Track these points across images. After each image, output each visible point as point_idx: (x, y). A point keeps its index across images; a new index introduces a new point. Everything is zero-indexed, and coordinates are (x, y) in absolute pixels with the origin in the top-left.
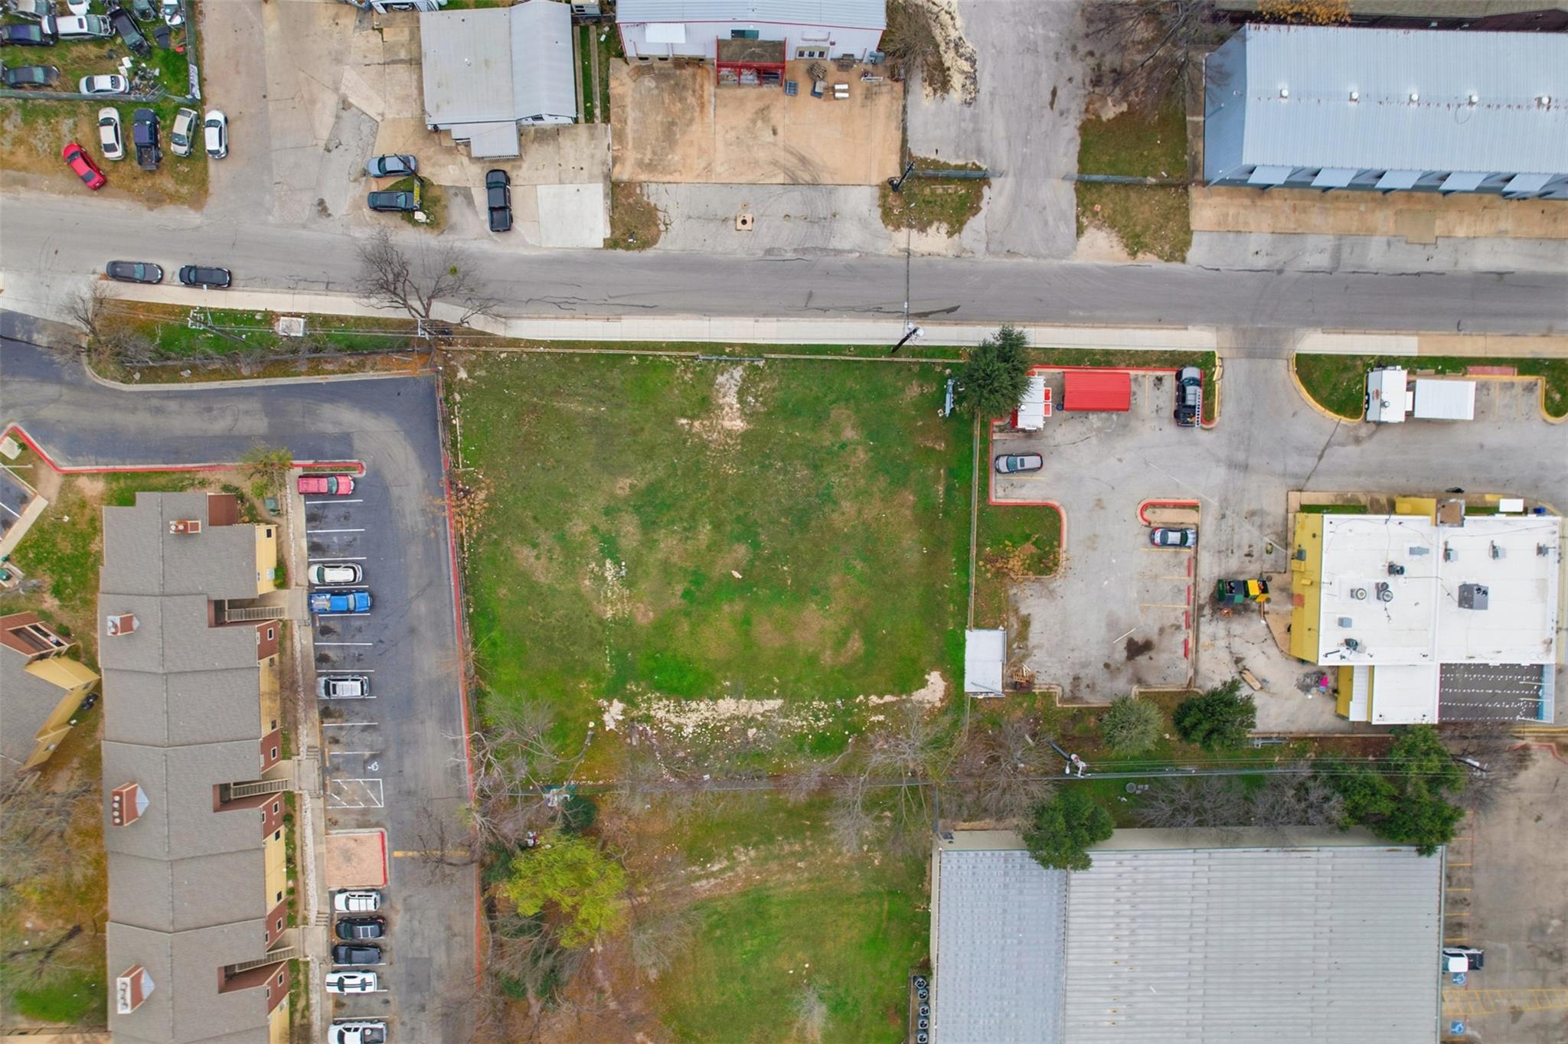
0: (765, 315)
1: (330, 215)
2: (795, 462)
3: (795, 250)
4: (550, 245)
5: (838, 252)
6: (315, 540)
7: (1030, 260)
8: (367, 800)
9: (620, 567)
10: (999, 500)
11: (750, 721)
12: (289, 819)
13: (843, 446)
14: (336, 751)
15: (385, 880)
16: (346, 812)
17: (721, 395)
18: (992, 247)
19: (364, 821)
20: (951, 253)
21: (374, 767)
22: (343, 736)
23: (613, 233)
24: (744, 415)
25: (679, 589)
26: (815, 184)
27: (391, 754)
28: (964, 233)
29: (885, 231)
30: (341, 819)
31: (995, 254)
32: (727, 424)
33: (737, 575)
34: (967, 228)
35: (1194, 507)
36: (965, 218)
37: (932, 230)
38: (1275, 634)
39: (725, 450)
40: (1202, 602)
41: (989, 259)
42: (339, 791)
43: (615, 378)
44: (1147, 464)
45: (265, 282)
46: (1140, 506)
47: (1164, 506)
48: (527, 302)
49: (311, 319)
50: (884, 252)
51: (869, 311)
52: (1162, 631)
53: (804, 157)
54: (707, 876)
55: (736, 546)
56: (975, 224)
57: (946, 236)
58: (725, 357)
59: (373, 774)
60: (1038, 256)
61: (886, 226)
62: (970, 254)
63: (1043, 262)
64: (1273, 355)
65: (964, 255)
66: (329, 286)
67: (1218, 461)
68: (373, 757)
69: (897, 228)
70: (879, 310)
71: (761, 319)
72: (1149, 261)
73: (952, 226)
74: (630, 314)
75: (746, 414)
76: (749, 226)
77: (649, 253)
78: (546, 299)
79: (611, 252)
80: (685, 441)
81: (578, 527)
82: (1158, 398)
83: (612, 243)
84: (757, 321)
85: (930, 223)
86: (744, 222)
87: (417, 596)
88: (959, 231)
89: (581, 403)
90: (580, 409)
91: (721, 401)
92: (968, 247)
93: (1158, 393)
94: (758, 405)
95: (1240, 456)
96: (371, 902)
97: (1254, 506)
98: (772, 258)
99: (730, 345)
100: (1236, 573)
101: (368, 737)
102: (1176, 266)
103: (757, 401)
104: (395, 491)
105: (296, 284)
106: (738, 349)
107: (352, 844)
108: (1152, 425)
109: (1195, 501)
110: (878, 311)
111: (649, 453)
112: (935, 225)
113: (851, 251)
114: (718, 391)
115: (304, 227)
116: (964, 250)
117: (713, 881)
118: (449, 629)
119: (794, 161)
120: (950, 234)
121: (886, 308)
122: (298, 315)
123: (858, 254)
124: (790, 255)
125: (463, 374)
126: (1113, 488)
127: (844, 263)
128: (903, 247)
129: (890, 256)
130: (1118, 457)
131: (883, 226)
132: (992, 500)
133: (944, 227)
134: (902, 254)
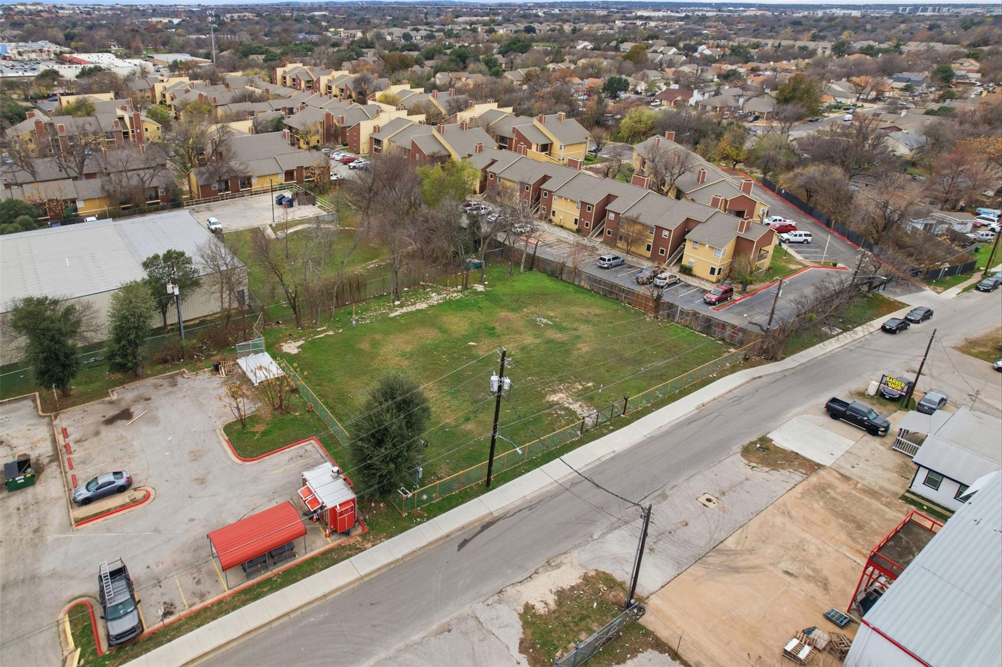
0: (613, 458)
5: (612, 528)
7: (416, 637)
17: (584, 406)
18: (472, 623)
20: (511, 591)
25: (500, 329)
26: (700, 559)
28: (517, 617)
29: (594, 567)
31: (460, 620)
32: (561, 395)
33: (472, 344)
34: (519, 624)
35: (80, 522)
36: (529, 631)
37: (551, 600)
41: (467, 609)
44: (157, 531)
46: (152, 498)
50: (575, 554)
51: (538, 503)
52: (97, 434)
53: (738, 572)
56: (514, 633)
57: (531, 602)
60: (408, 647)
61: (598, 572)
62: (490, 602)
63: (401, 645)
65: (496, 598)
69: (586, 578)
71: (613, 455)
73: (534, 615)
76: (703, 499)
80: (576, 378)
82: (162, 594)
83: (765, 440)
84: (614, 452)
85: (559, 603)
86: (709, 500)
88: (522, 616)
91: (579, 403)
92: (498, 607)
93: (166, 599)
98: (656, 493)
103: (557, 414)
106: (605, 431)
108: (161, 566)
109: (80, 527)
112: (552, 605)
113: (603, 535)
116: (500, 602)
119: (742, 564)
120: (528, 608)
121: (526, 512)
123: (595, 536)
126: (190, 497)
127: (598, 523)
128: (563, 568)
129: (566, 553)
130: (196, 522)
131: (601, 569)
132: (312, 441)
133: (541, 609)
134: (558, 561)
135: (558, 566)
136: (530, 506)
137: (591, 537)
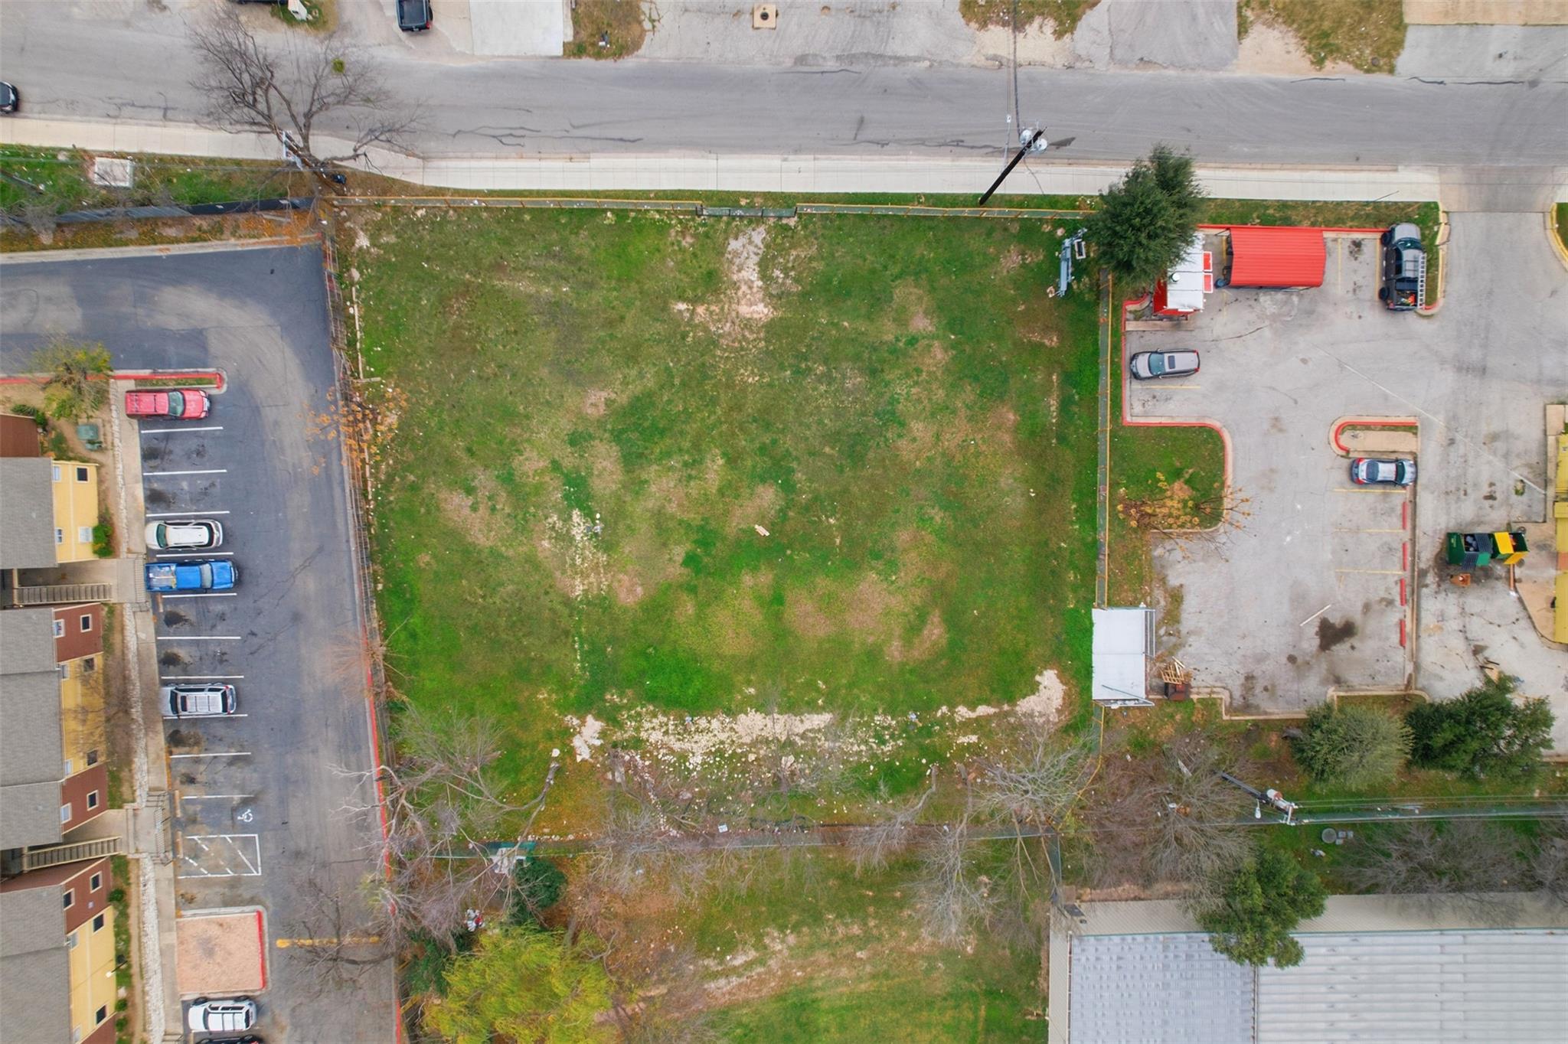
0: (797, 150)
1: (165, 8)
2: (844, 365)
3: (838, 57)
4: (487, 52)
5: (900, 60)
6: (155, 486)
7: (1171, 72)
8: (237, 865)
9: (593, 520)
10: (1137, 420)
11: (788, 745)
12: (118, 897)
13: (913, 341)
14: (192, 794)
15: (265, 983)
16: (206, 883)
17: (735, 268)
18: (1119, 53)
19: (233, 895)
20: (1060, 62)
21: (246, 816)
22: (202, 773)
23: (576, 33)
24: (769, 297)
25: (679, 552)
27: (271, 798)
28: (1078, 33)
29: (966, 30)
30: (200, 894)
31: (1123, 63)
32: (744, 310)
33: (763, 531)
34: (1082, 25)
35: (1411, 428)
36: (1079, 11)
37: (1032, 29)
38: (1532, 610)
39: (742, 348)
40: (1423, 566)
41: (1113, 70)
42: (196, 853)
43: (582, 243)
44: (1341, 366)
45: (72, 107)
46: (1334, 428)
47: (1367, 427)
48: (454, 136)
49: (140, 160)
50: (966, 60)
51: (945, 144)
52: (1367, 608)
54: (726, 973)
55: (760, 489)
56: (1092, 20)
57: (1052, 37)
58: (739, 212)
59: (245, 827)
60: (1183, 68)
61: (968, 22)
62: (1087, 64)
63: (1189, 74)
64: (1521, 207)
65: (1078, 64)
66: (167, 113)
67: (1443, 362)
68: (245, 803)
69: (984, 24)
70: (959, 143)
71: (791, 157)
72: (1339, 71)
73: (1061, 23)
74: (603, 150)
75: (771, 296)
76: (771, 22)
77: (629, 63)
78: (481, 131)
79: (574, 62)
80: (684, 336)
81: (530, 464)
82: (1355, 271)
83: (575, 49)
84: (785, 160)
85: (1030, 18)
86: (765, 16)
87: (304, 567)
88: (1072, 29)
89: (534, 280)
90: (532, 290)
91: (735, 277)
92: (1083, 53)
93: (1354, 264)
94: (789, 281)
95: (1475, 355)
96: (240, 1017)
97: (1496, 426)
98: (806, 69)
99: (748, 195)
100: (1472, 523)
101: (238, 773)
102: (1380, 78)
103: (787, 276)
104: (269, 414)
105: (118, 110)
106: (758, 201)
107: (215, 931)
108: (1348, 310)
109: (1411, 420)
110: (957, 145)
111: (632, 355)
112: (1037, 21)
113: (917, 59)
114: (731, 262)
115: (127, 24)
116: (1079, 57)
117: (735, 980)
118: (350, 614)
120: (1059, 34)
121: (969, 141)
122: (122, 156)
123: (927, 63)
124: (831, 65)
125: (363, 241)
126: (1296, 402)
127: (908, 76)
128: (991, 52)
129: (973, 66)
130: (1301, 356)
131: (963, 21)
132: (1128, 419)
133: (1050, 25)
134: (990, 63)
135: (995, 58)
136: (958, 145)
137: (931, 66)
